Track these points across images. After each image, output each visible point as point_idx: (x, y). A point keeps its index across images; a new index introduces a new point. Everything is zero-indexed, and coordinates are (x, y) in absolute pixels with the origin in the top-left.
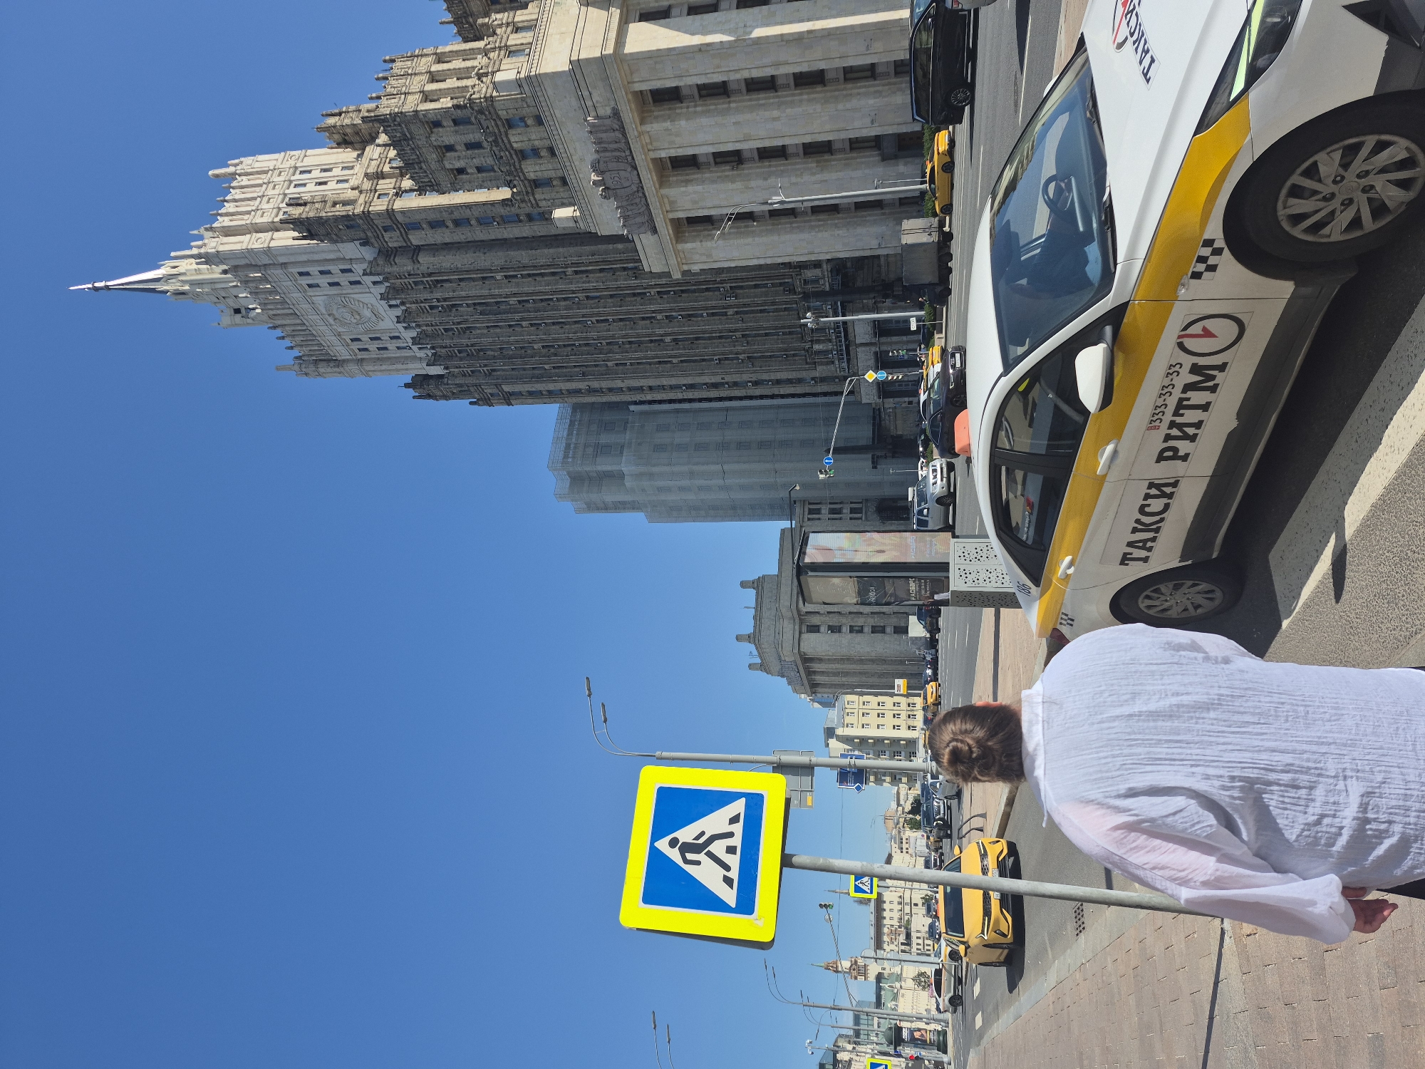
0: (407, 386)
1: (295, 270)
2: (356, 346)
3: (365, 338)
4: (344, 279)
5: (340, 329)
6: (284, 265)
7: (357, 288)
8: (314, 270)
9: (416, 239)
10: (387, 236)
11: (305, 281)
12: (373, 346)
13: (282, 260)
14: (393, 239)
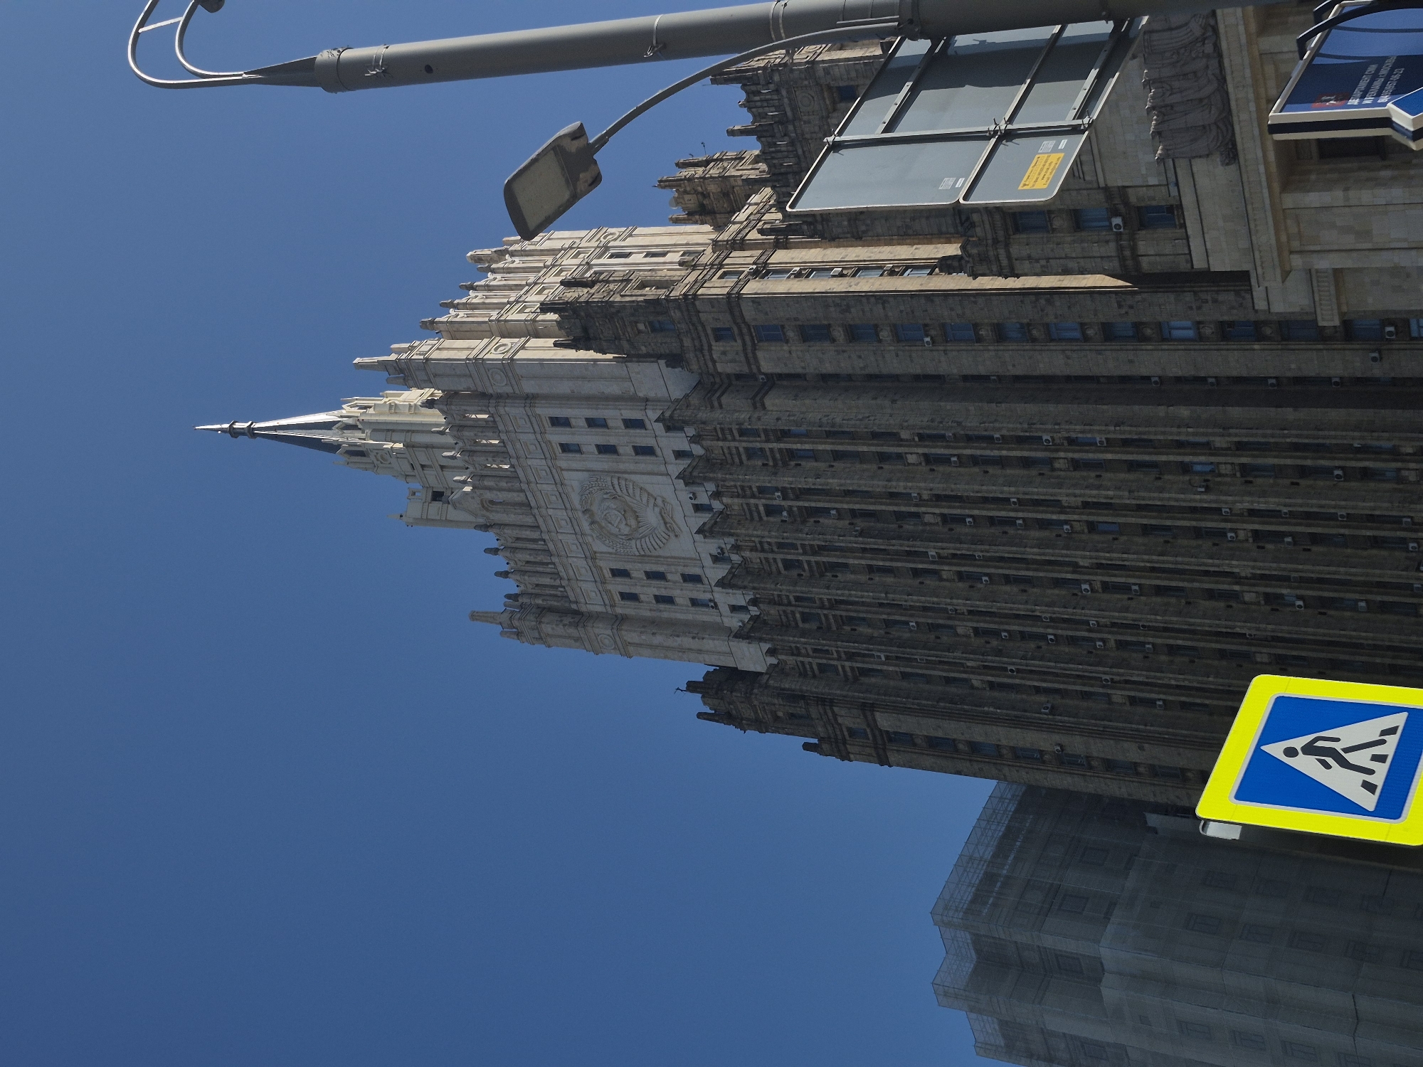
0: (692, 687)
1: (546, 411)
2: (618, 586)
3: (638, 571)
4: (624, 440)
5: (599, 547)
6: (530, 399)
7: (646, 463)
8: (578, 414)
9: (769, 360)
10: (718, 347)
11: (558, 436)
12: (648, 591)
13: (529, 387)
14: (727, 359)
